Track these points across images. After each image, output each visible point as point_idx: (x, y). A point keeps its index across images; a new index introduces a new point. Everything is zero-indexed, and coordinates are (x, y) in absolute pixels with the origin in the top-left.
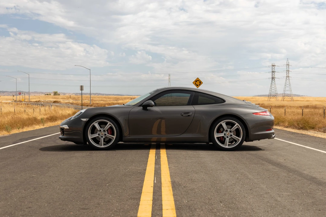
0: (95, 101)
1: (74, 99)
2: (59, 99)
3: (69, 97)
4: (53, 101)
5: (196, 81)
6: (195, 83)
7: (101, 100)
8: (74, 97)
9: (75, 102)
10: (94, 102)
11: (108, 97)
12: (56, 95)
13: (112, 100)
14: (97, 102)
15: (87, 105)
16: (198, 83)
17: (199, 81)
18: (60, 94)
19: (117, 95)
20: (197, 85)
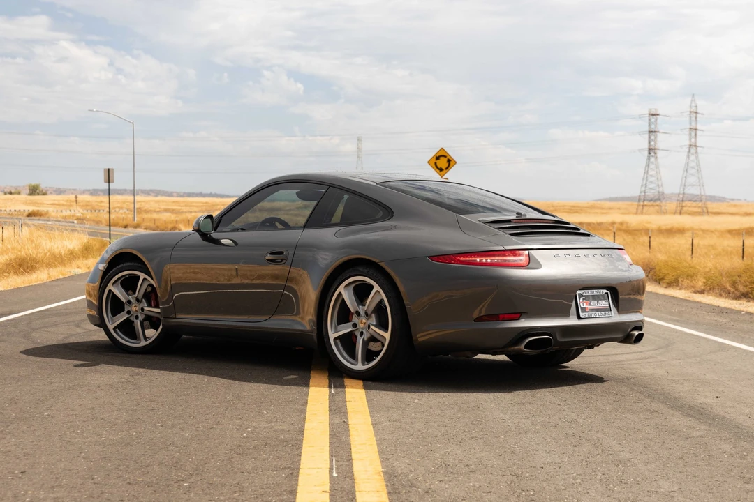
0: (147, 211)
1: (88, 206)
2: (44, 203)
3: (73, 202)
4: (27, 213)
5: (438, 158)
6: (436, 164)
7: (166, 211)
8: (89, 202)
9: (89, 215)
10: (145, 216)
11: (184, 202)
12: (35, 195)
13: (195, 209)
14: (155, 216)
15: (125, 223)
16: (442, 163)
17: (445, 157)
18: (48, 192)
19: (210, 195)
20: (441, 170)
